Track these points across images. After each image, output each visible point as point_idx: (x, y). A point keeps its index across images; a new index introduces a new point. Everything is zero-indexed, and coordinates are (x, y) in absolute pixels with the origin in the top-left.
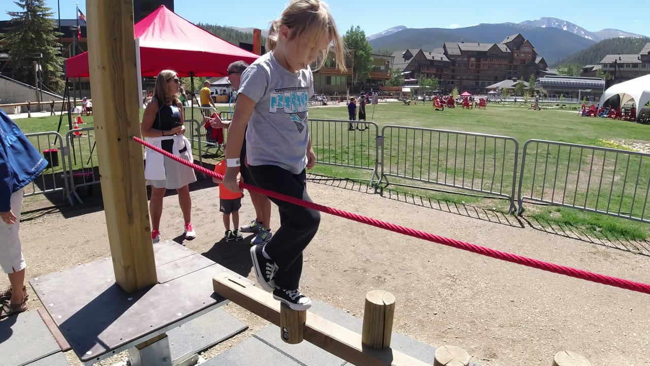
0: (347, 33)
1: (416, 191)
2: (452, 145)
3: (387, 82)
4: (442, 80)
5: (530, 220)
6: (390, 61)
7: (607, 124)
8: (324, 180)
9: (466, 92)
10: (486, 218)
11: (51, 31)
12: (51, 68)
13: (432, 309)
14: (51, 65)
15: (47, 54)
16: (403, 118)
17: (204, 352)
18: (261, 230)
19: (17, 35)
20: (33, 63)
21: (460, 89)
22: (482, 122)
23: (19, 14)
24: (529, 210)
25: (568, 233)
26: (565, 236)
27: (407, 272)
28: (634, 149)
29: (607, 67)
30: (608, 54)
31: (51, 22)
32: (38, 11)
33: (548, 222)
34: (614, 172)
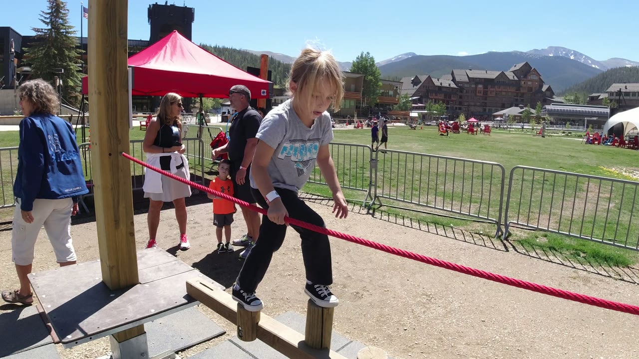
0: (357, 58)
1: (407, 214)
2: (450, 170)
3: (395, 106)
4: (449, 106)
5: (515, 244)
6: (399, 86)
7: (611, 152)
8: (320, 199)
9: (473, 118)
10: (472, 242)
11: (73, 48)
12: (71, 83)
13: (403, 325)
14: (72, 80)
15: (68, 70)
16: (407, 143)
17: (182, 352)
18: (251, 244)
19: (41, 50)
20: (54, 78)
21: (468, 115)
22: (485, 148)
23: (44, 31)
24: (516, 235)
25: (552, 258)
26: (548, 261)
27: (385, 289)
28: (634, 177)
29: (613, 95)
30: (614, 83)
31: (73, 40)
32: (62, 29)
33: (533, 246)
34: (610, 199)
